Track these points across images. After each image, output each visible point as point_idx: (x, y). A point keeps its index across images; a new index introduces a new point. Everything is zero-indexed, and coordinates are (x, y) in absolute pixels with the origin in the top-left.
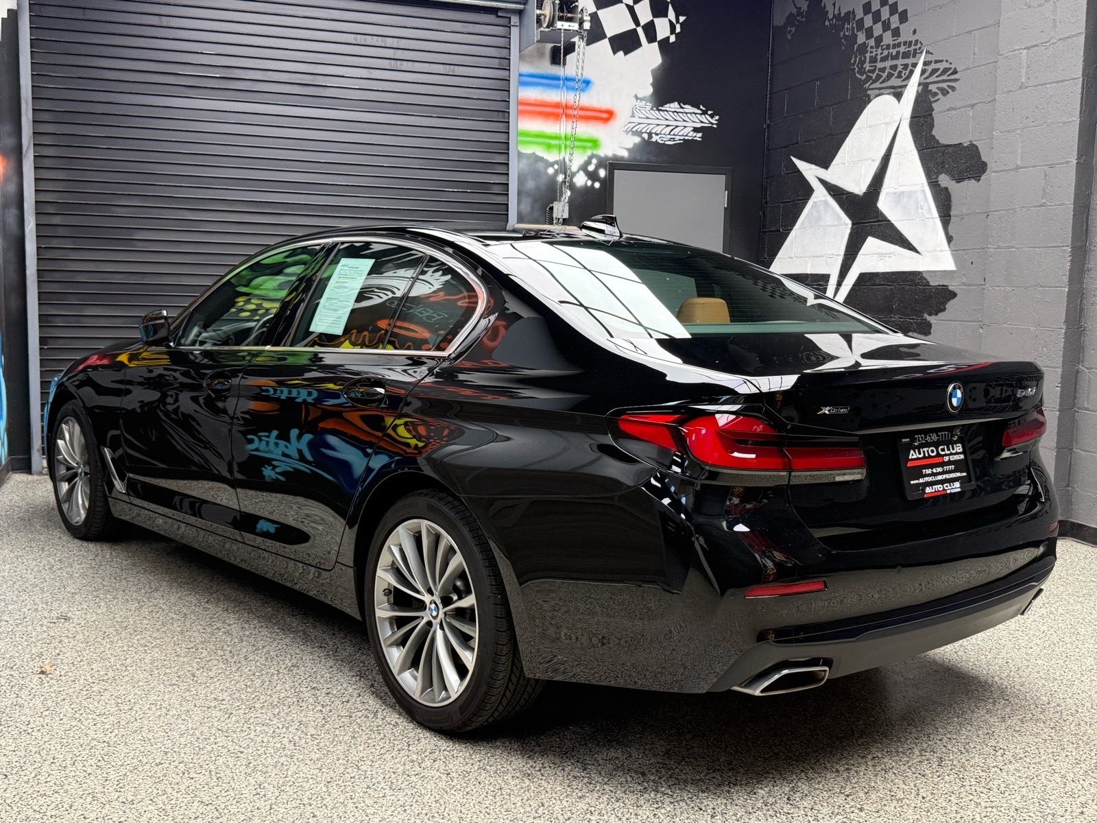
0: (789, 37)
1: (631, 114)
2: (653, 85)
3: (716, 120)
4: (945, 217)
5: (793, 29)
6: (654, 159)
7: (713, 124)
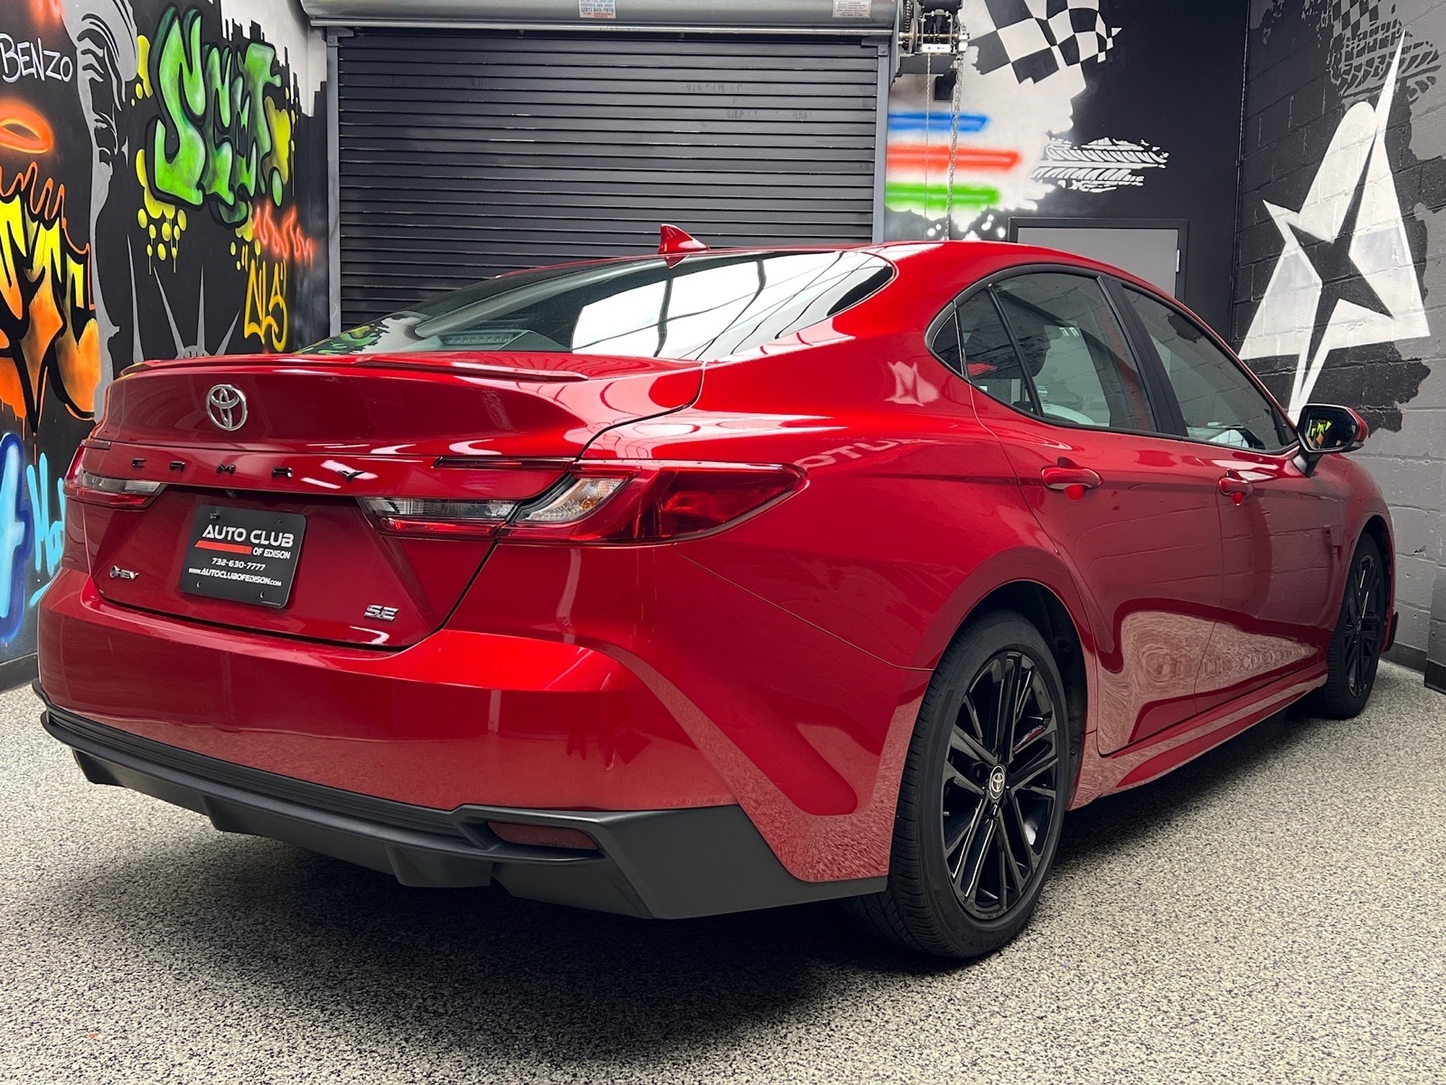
0: (1265, 42)
1: (1042, 155)
2: (1073, 118)
3: (1165, 159)
4: (1420, 264)
5: (1269, 30)
6: (1074, 212)
7: (1160, 164)
